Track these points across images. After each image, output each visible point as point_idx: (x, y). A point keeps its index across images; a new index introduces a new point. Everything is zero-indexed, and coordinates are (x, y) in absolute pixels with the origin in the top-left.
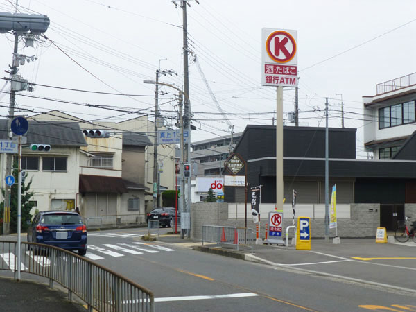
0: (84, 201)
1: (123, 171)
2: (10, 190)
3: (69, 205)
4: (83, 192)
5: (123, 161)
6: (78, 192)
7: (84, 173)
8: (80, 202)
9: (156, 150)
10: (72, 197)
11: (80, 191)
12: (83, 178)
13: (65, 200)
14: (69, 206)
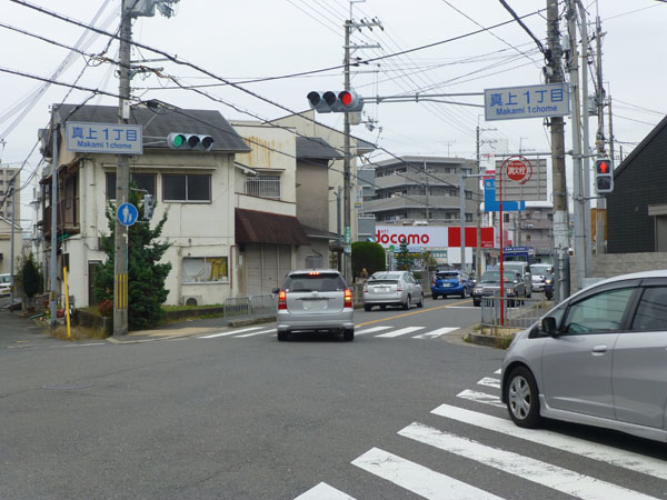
0: (244, 262)
1: (298, 204)
2: (125, 235)
3: (216, 268)
4: (243, 243)
5: (297, 185)
6: (233, 242)
7: (243, 206)
8: (237, 263)
9: (347, 167)
10: (223, 252)
11: (236, 242)
12: (241, 216)
13: (207, 258)
14: (215, 271)
